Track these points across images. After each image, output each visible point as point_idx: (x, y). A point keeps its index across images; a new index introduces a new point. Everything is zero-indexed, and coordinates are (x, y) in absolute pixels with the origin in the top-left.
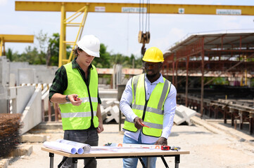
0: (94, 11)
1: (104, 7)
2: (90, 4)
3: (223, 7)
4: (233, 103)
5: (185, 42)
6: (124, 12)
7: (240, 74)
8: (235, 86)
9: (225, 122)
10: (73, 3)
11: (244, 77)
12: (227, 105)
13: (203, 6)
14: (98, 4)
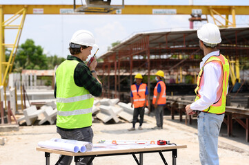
0: (32, 13)
1: (42, 9)
2: (28, 6)
3: (159, 7)
4: (182, 99)
5: (129, 41)
6: (62, 14)
7: (175, 71)
8: (171, 83)
9: (173, 118)
10: (11, 6)
11: (179, 74)
12: (176, 101)
13: (139, 6)
14: (36, 6)
